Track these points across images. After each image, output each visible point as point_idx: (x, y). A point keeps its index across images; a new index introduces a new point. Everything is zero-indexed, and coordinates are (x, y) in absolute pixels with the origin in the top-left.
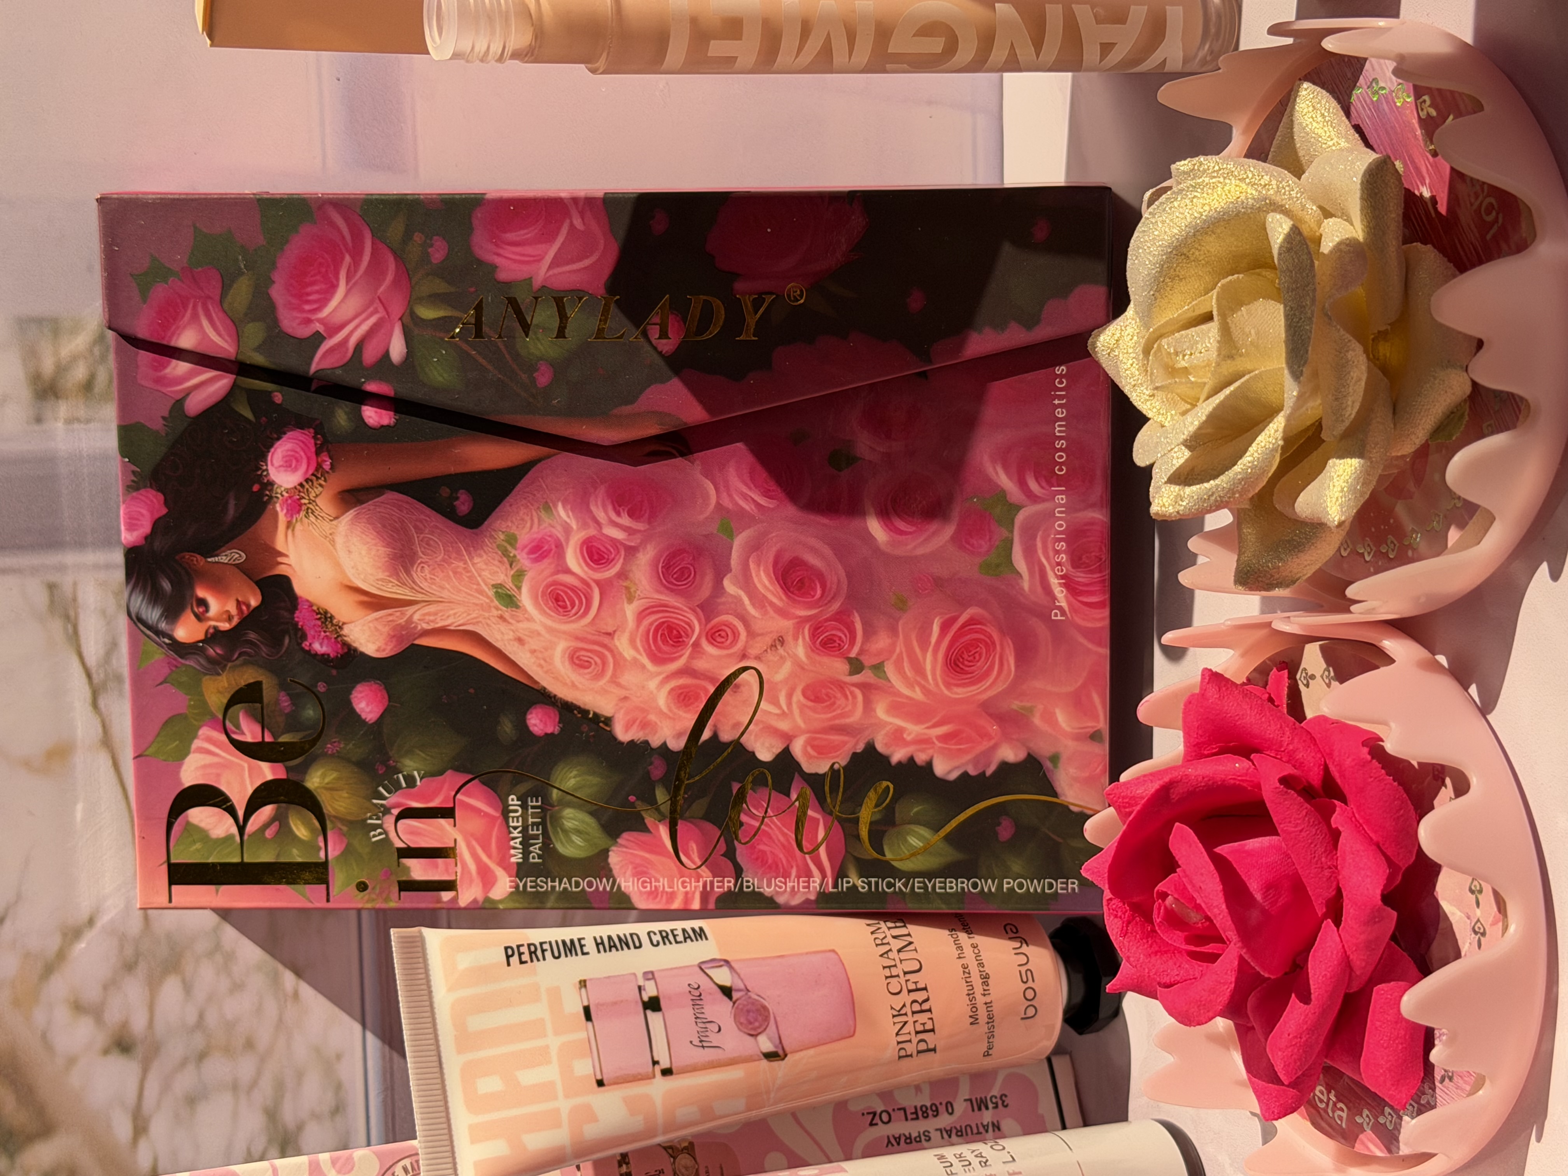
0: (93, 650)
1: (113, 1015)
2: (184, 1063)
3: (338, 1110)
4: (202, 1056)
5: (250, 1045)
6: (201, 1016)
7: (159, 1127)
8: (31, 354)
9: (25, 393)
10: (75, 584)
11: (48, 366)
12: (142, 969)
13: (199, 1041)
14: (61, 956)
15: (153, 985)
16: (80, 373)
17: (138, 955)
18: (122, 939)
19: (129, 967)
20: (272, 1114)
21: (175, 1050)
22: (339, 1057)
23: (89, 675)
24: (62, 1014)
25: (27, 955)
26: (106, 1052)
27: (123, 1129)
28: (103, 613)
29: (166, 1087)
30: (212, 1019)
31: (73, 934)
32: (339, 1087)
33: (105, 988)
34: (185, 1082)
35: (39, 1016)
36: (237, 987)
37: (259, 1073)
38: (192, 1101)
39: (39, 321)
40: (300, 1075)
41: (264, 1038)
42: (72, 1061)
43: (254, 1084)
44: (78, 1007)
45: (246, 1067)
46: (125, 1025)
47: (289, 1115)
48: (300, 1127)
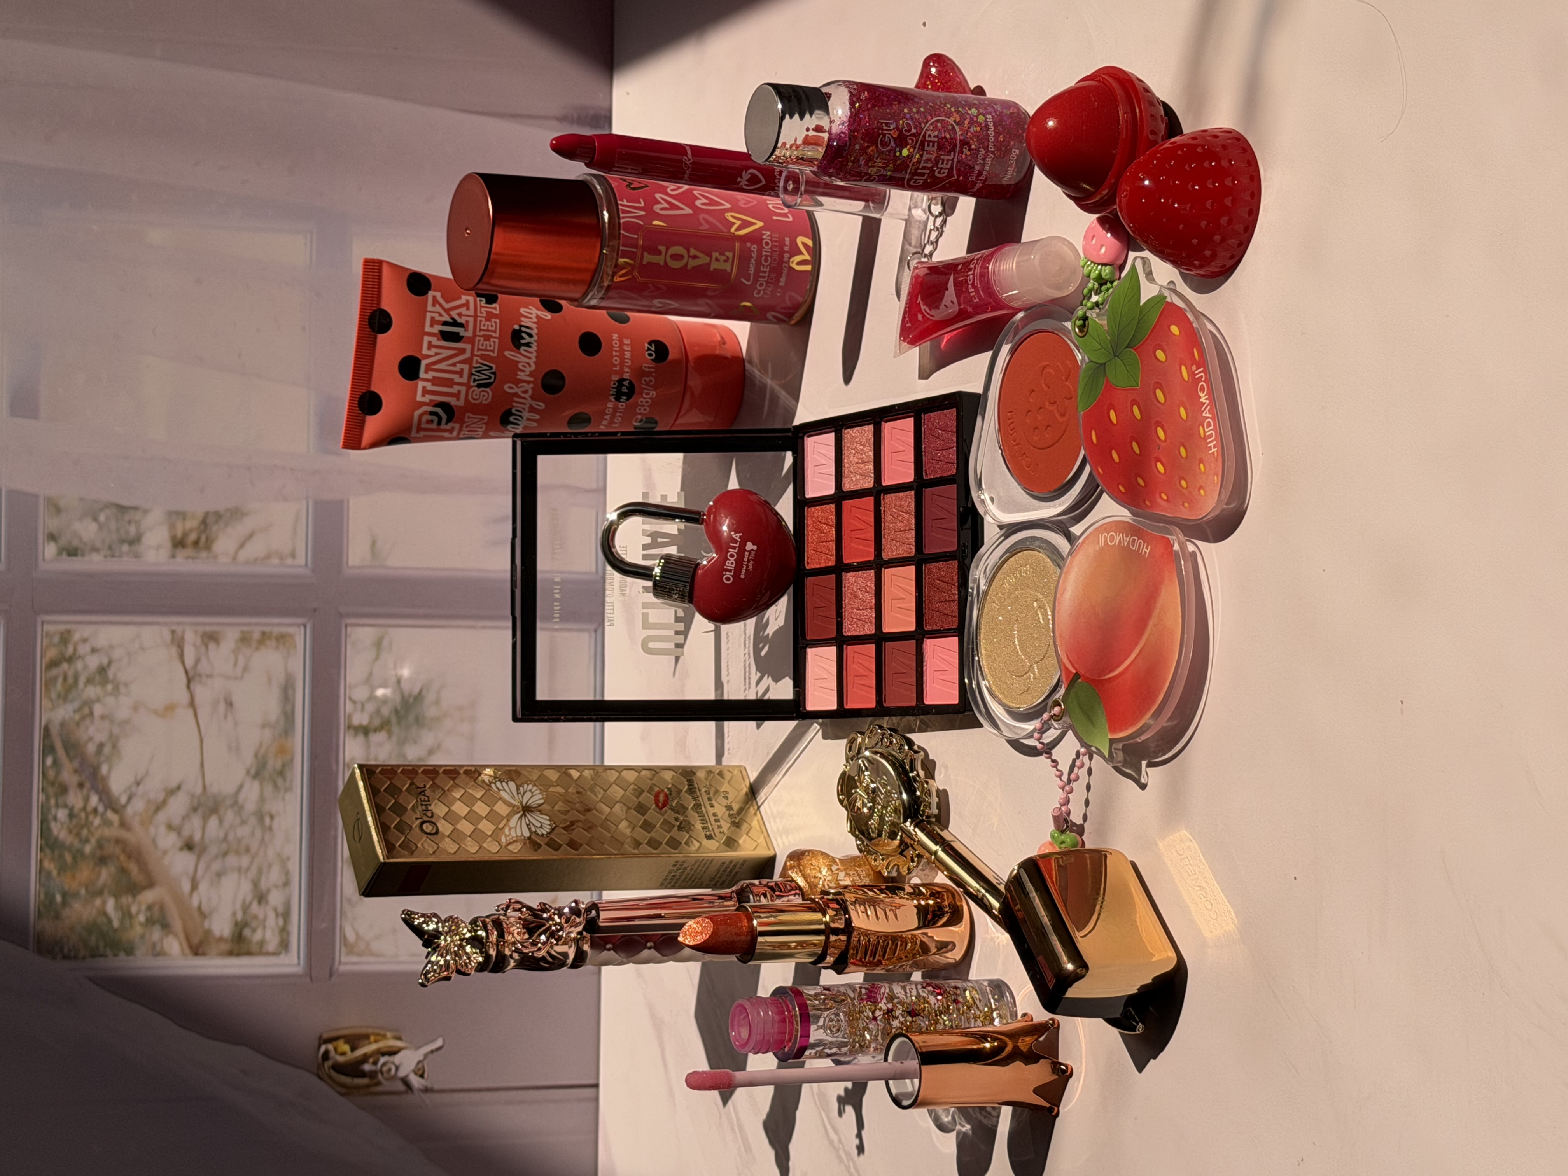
0: (189, 661)
1: (186, 832)
2: (216, 857)
3: (287, 884)
4: (225, 854)
5: (248, 850)
6: (226, 835)
7: (203, 887)
8: (172, 527)
9: (169, 545)
10: (184, 632)
11: (179, 534)
12: (200, 811)
13: (224, 847)
14: (164, 802)
15: (205, 819)
16: (193, 537)
17: (199, 804)
18: (193, 796)
19: (195, 810)
20: (256, 884)
21: (213, 850)
22: (288, 859)
23: (187, 672)
24: (162, 829)
25: (149, 801)
26: (181, 849)
27: (186, 886)
28: (195, 645)
29: (208, 868)
30: (231, 837)
31: (172, 792)
32: (287, 873)
33: (183, 818)
34: (216, 866)
35: (152, 830)
36: (243, 822)
37: (251, 863)
38: (219, 875)
39: (177, 513)
40: (270, 866)
41: (254, 848)
42: (165, 853)
43: (248, 869)
44: (170, 827)
45: (245, 861)
46: (191, 837)
47: (263, 885)
48: (268, 891)
